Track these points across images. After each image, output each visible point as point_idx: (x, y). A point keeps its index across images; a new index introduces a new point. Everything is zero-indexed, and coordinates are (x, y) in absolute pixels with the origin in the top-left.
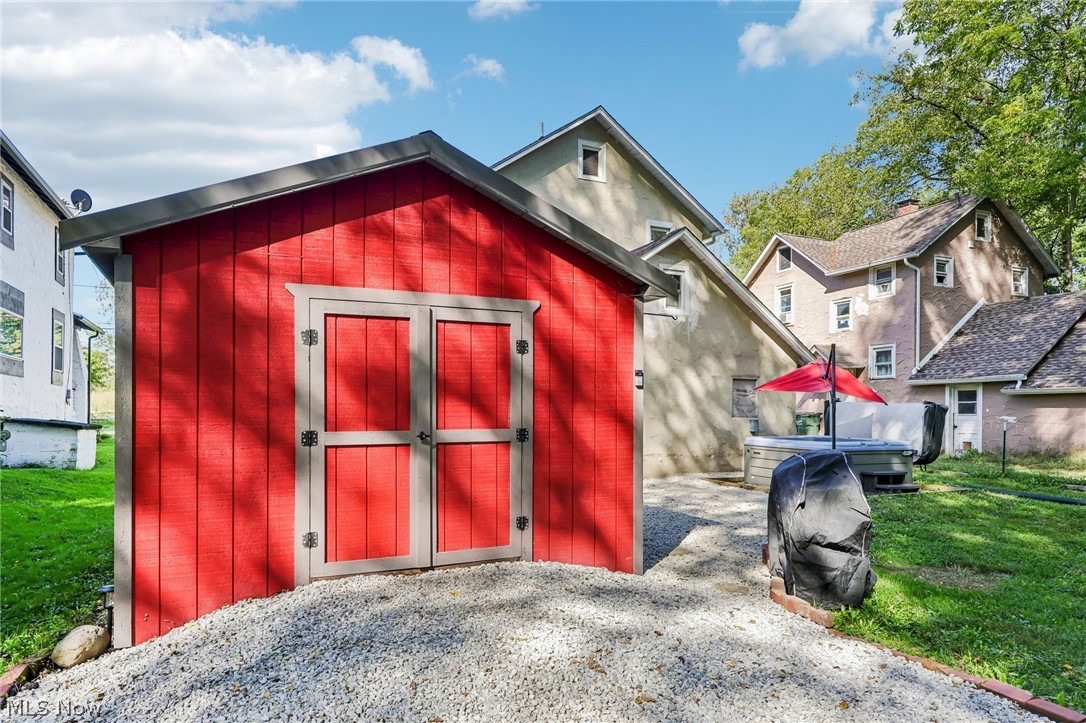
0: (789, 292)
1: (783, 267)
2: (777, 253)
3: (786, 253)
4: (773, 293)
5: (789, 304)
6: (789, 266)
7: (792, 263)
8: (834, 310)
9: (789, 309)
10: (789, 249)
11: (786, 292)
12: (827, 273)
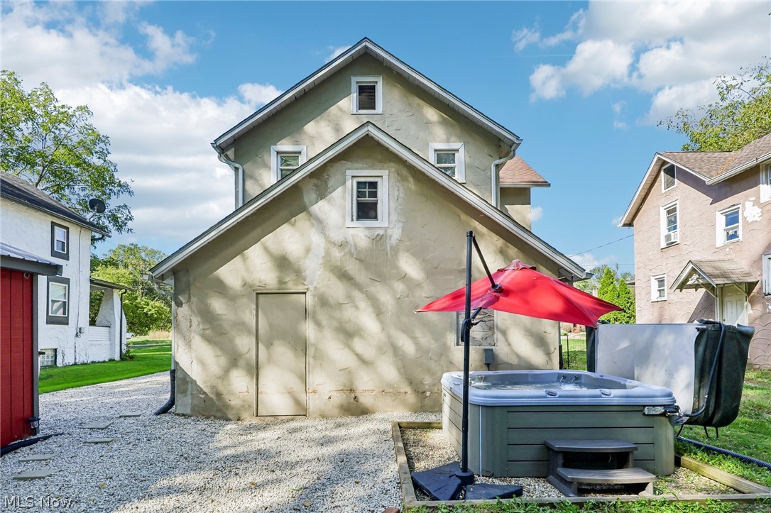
0: (675, 210)
1: (669, 184)
2: (662, 173)
3: (671, 171)
4: (659, 214)
5: (675, 222)
6: (674, 184)
7: (676, 180)
8: (721, 220)
9: (675, 228)
10: (673, 166)
11: (671, 211)
12: (708, 181)
